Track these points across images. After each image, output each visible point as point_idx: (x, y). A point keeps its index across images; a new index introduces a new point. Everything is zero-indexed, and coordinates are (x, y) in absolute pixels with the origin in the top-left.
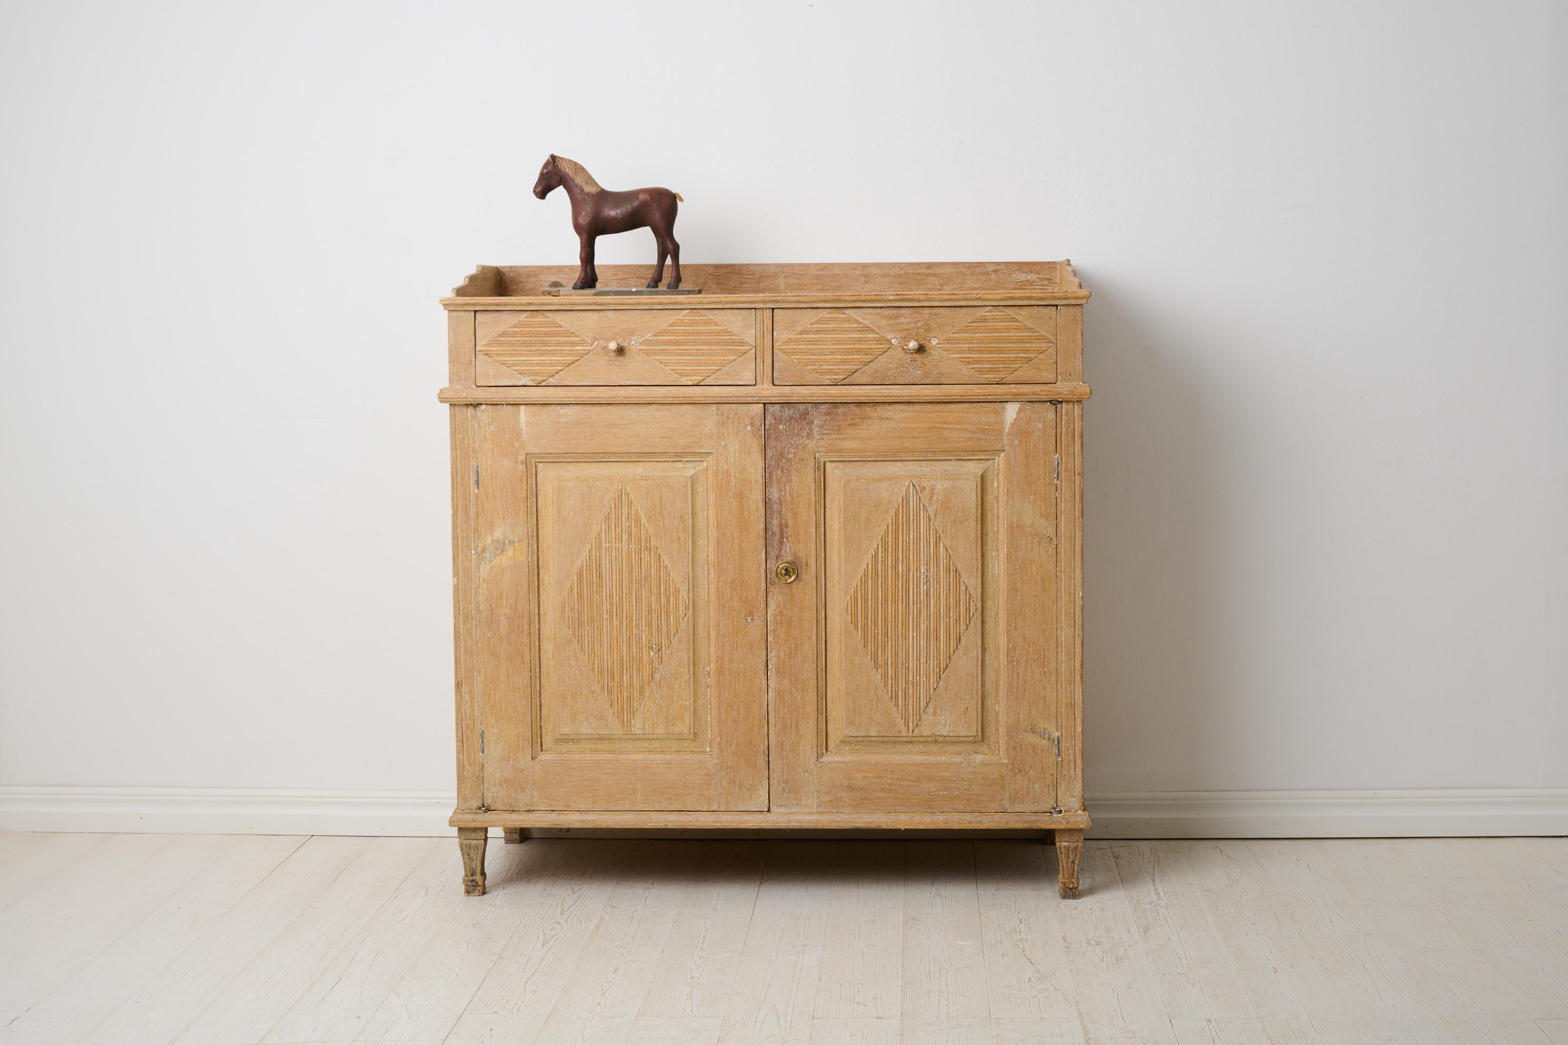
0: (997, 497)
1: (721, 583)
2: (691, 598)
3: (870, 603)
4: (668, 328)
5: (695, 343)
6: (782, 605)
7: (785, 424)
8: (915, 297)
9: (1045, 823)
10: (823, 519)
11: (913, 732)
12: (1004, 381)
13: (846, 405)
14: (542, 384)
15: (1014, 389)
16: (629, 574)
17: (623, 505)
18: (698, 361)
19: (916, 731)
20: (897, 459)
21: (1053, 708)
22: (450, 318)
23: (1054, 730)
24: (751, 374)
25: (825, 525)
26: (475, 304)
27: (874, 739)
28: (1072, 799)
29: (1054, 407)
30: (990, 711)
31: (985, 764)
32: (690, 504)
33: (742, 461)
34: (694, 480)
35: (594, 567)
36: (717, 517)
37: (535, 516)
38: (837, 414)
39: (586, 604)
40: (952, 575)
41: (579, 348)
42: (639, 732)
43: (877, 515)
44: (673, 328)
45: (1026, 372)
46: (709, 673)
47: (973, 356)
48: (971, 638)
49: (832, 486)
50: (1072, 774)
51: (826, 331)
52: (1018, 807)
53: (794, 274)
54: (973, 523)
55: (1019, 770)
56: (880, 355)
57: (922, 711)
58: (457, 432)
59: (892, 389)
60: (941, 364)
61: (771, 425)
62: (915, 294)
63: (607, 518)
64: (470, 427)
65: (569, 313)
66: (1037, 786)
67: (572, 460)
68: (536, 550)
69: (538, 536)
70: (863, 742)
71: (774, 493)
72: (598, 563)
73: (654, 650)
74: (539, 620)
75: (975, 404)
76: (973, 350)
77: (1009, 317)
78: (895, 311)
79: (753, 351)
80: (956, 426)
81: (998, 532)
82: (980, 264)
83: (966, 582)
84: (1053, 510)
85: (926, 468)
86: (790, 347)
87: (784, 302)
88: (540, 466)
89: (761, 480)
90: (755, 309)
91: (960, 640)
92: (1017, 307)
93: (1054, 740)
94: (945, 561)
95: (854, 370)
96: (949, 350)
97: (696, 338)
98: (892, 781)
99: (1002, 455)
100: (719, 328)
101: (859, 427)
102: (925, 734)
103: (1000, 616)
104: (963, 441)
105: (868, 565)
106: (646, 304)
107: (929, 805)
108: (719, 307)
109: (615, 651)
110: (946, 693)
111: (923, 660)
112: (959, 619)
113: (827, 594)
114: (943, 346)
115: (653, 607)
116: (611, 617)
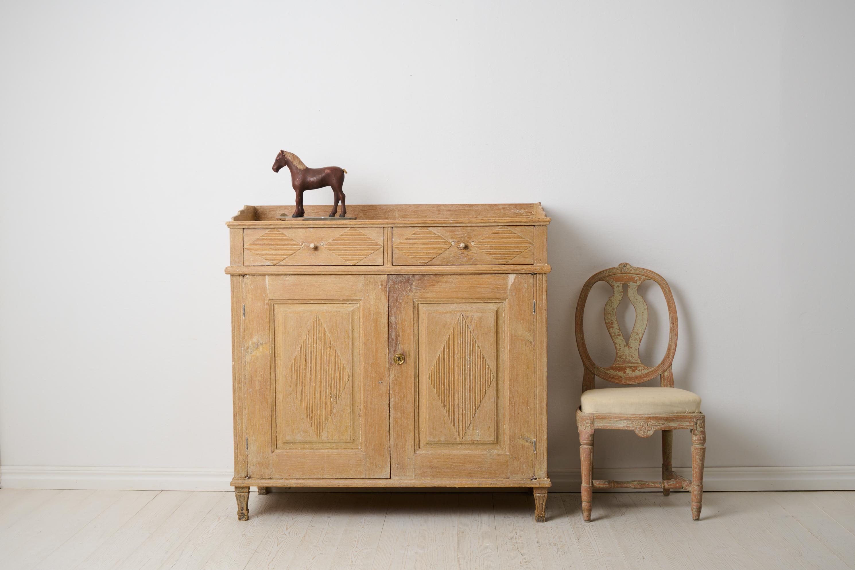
0: (504, 321)
1: (366, 364)
2: (351, 372)
3: (441, 374)
4: (340, 237)
5: (353, 244)
6: (397, 376)
7: (398, 285)
8: (463, 221)
9: (528, 484)
10: (417, 332)
11: (462, 439)
12: (508, 263)
13: (429, 275)
14: (277, 265)
15: (512, 267)
16: (320, 360)
17: (317, 325)
18: (355, 253)
19: (464, 438)
20: (454, 302)
21: (532, 426)
22: (231, 232)
23: (533, 438)
24: (381, 260)
25: (418, 335)
26: (243, 225)
27: (443, 442)
28: (542, 472)
29: (533, 276)
30: (501, 428)
31: (498, 455)
32: (351, 325)
33: (377, 303)
34: (353, 313)
35: (303, 357)
36: (364, 331)
37: (273, 331)
38: (424, 280)
39: (299, 375)
40: (482, 360)
41: (295, 247)
42: (325, 439)
43: (444, 330)
44: (342, 237)
45: (518, 259)
46: (360, 409)
47: (492, 251)
48: (491, 392)
49: (422, 316)
50: (542, 460)
51: (418, 238)
52: (515, 476)
53: (403, 210)
54: (492, 334)
55: (515, 458)
56: (446, 250)
57: (467, 428)
58: (234, 288)
59: (452, 267)
60: (476, 255)
61: (391, 285)
62: (463, 220)
63: (309, 332)
64: (241, 286)
65: (290, 229)
66: (524, 466)
67: (292, 303)
68: (274, 348)
69: (275, 341)
70: (437, 444)
71: (393, 319)
72: (305, 354)
73: (333, 398)
74: (275, 383)
75: (493, 275)
76: (492, 248)
77: (510, 231)
78: (453, 228)
79: (382, 248)
80: (484, 286)
81: (505, 339)
82: (496, 205)
83: (489, 364)
84: (532, 328)
85: (469, 307)
86: (401, 246)
87: (398, 224)
88: (276, 306)
89: (386, 313)
90: (383, 227)
91: (486, 393)
92: (515, 226)
93: (533, 443)
94: (478, 353)
95: (432, 258)
96: (480, 248)
97: (354, 242)
98: (452, 463)
99: (507, 300)
100: (365, 237)
101: (435, 286)
102: (468, 440)
103: (506, 381)
104: (487, 293)
105: (440, 355)
106: (329, 225)
107: (470, 475)
108: (365, 226)
109: (313, 398)
110: (479, 419)
111: (467, 402)
112: (485, 382)
113: (419, 370)
114: (477, 246)
115: (332, 376)
116: (311, 382)
